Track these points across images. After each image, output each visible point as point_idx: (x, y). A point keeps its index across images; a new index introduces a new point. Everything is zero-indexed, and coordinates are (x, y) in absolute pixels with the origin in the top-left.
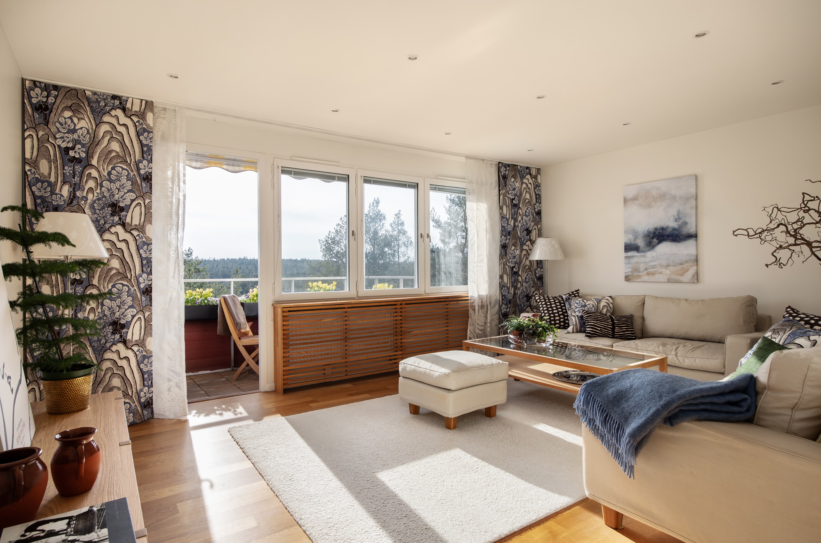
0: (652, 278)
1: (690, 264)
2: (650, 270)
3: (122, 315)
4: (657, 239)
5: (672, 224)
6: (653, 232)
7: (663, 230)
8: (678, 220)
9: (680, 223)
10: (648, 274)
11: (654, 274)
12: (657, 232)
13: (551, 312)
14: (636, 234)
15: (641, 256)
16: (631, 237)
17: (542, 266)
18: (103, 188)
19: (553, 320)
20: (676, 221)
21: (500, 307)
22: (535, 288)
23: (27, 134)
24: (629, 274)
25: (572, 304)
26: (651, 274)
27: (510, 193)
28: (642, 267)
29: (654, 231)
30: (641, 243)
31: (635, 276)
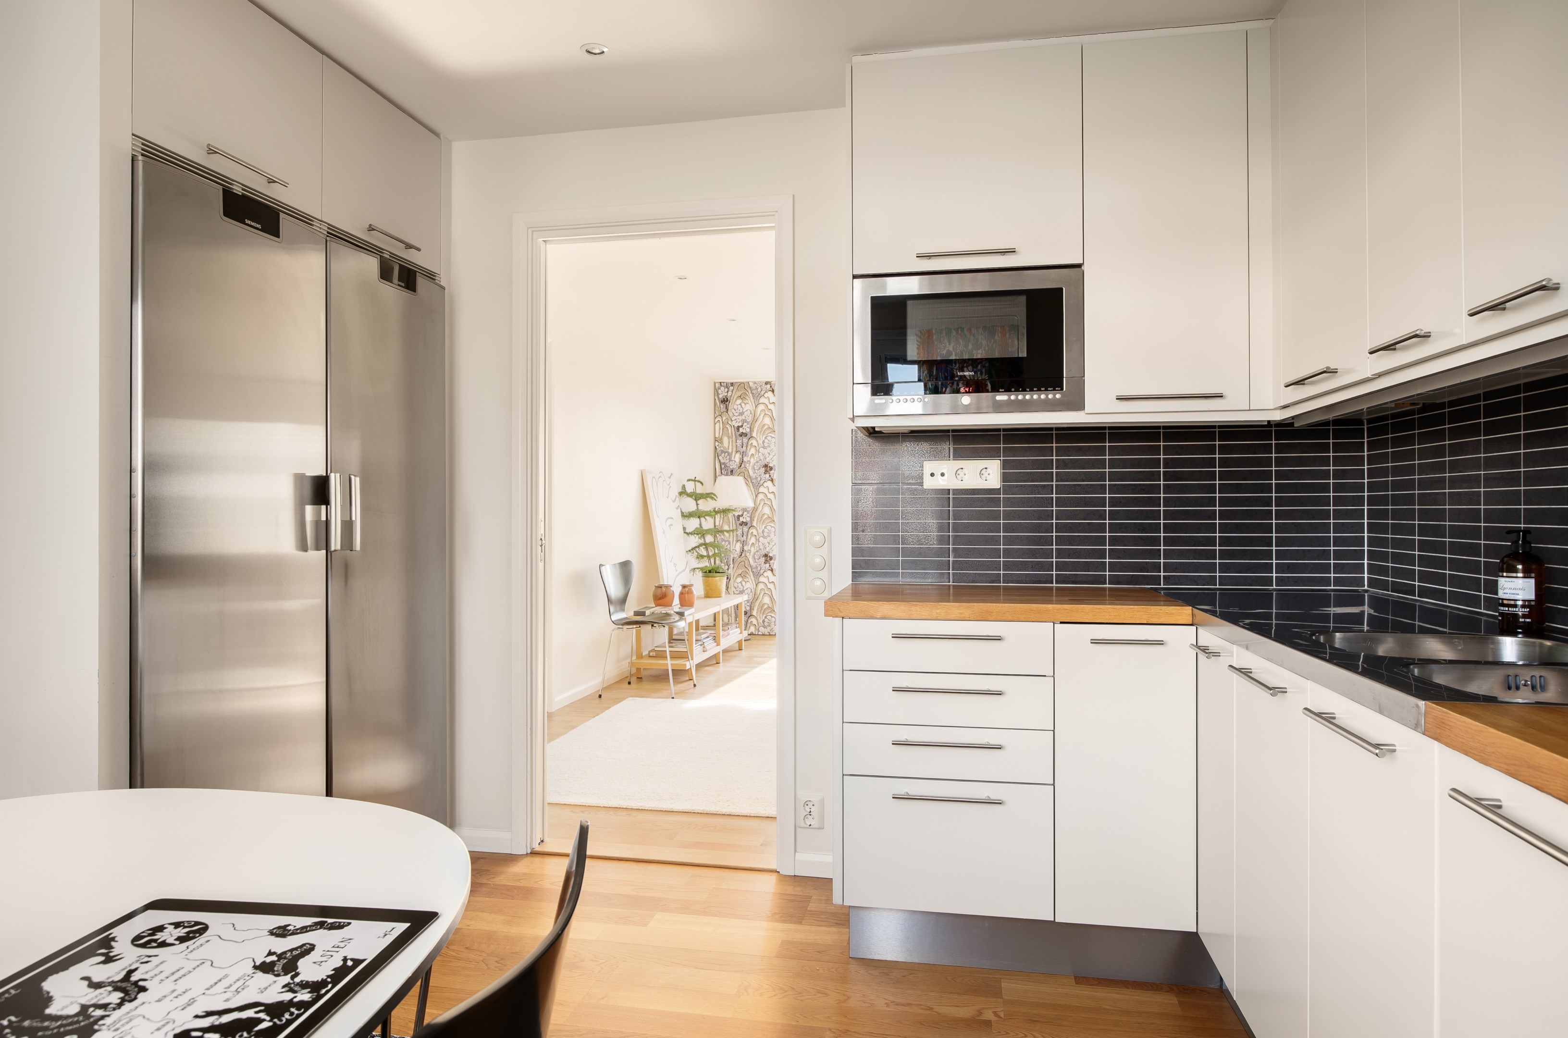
3: (771, 549)
18: (760, 454)
23: (716, 420)
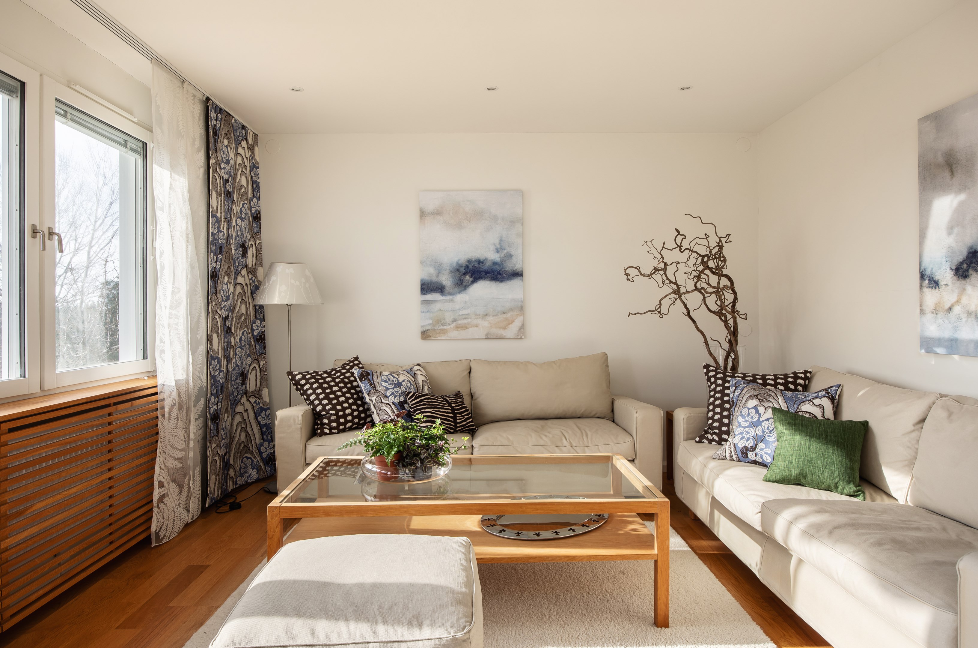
0: (462, 334)
1: (516, 313)
2: (460, 322)
4: (471, 276)
5: (492, 256)
6: (464, 265)
7: (479, 264)
8: (499, 250)
9: (503, 255)
10: (458, 327)
11: (467, 328)
12: (471, 266)
13: (334, 402)
14: (439, 268)
15: (446, 301)
16: (432, 270)
17: (263, 316)
19: (342, 417)
20: (497, 252)
21: (207, 400)
22: (252, 356)
24: (427, 328)
25: (376, 383)
26: (462, 327)
27: (222, 167)
28: (448, 317)
29: (467, 264)
30: (446, 280)
31: (438, 332)
